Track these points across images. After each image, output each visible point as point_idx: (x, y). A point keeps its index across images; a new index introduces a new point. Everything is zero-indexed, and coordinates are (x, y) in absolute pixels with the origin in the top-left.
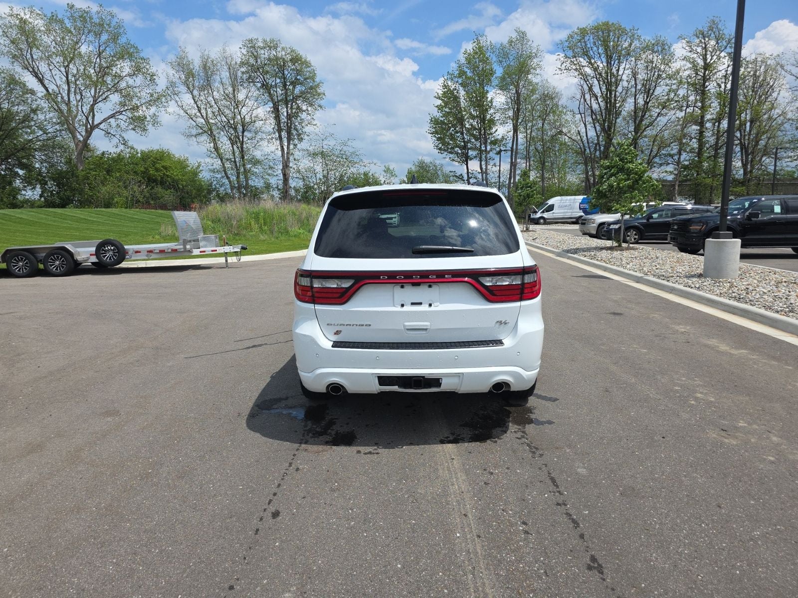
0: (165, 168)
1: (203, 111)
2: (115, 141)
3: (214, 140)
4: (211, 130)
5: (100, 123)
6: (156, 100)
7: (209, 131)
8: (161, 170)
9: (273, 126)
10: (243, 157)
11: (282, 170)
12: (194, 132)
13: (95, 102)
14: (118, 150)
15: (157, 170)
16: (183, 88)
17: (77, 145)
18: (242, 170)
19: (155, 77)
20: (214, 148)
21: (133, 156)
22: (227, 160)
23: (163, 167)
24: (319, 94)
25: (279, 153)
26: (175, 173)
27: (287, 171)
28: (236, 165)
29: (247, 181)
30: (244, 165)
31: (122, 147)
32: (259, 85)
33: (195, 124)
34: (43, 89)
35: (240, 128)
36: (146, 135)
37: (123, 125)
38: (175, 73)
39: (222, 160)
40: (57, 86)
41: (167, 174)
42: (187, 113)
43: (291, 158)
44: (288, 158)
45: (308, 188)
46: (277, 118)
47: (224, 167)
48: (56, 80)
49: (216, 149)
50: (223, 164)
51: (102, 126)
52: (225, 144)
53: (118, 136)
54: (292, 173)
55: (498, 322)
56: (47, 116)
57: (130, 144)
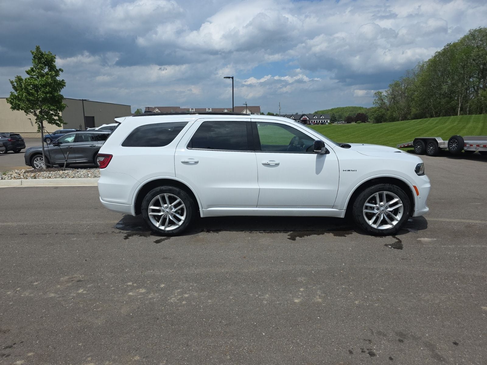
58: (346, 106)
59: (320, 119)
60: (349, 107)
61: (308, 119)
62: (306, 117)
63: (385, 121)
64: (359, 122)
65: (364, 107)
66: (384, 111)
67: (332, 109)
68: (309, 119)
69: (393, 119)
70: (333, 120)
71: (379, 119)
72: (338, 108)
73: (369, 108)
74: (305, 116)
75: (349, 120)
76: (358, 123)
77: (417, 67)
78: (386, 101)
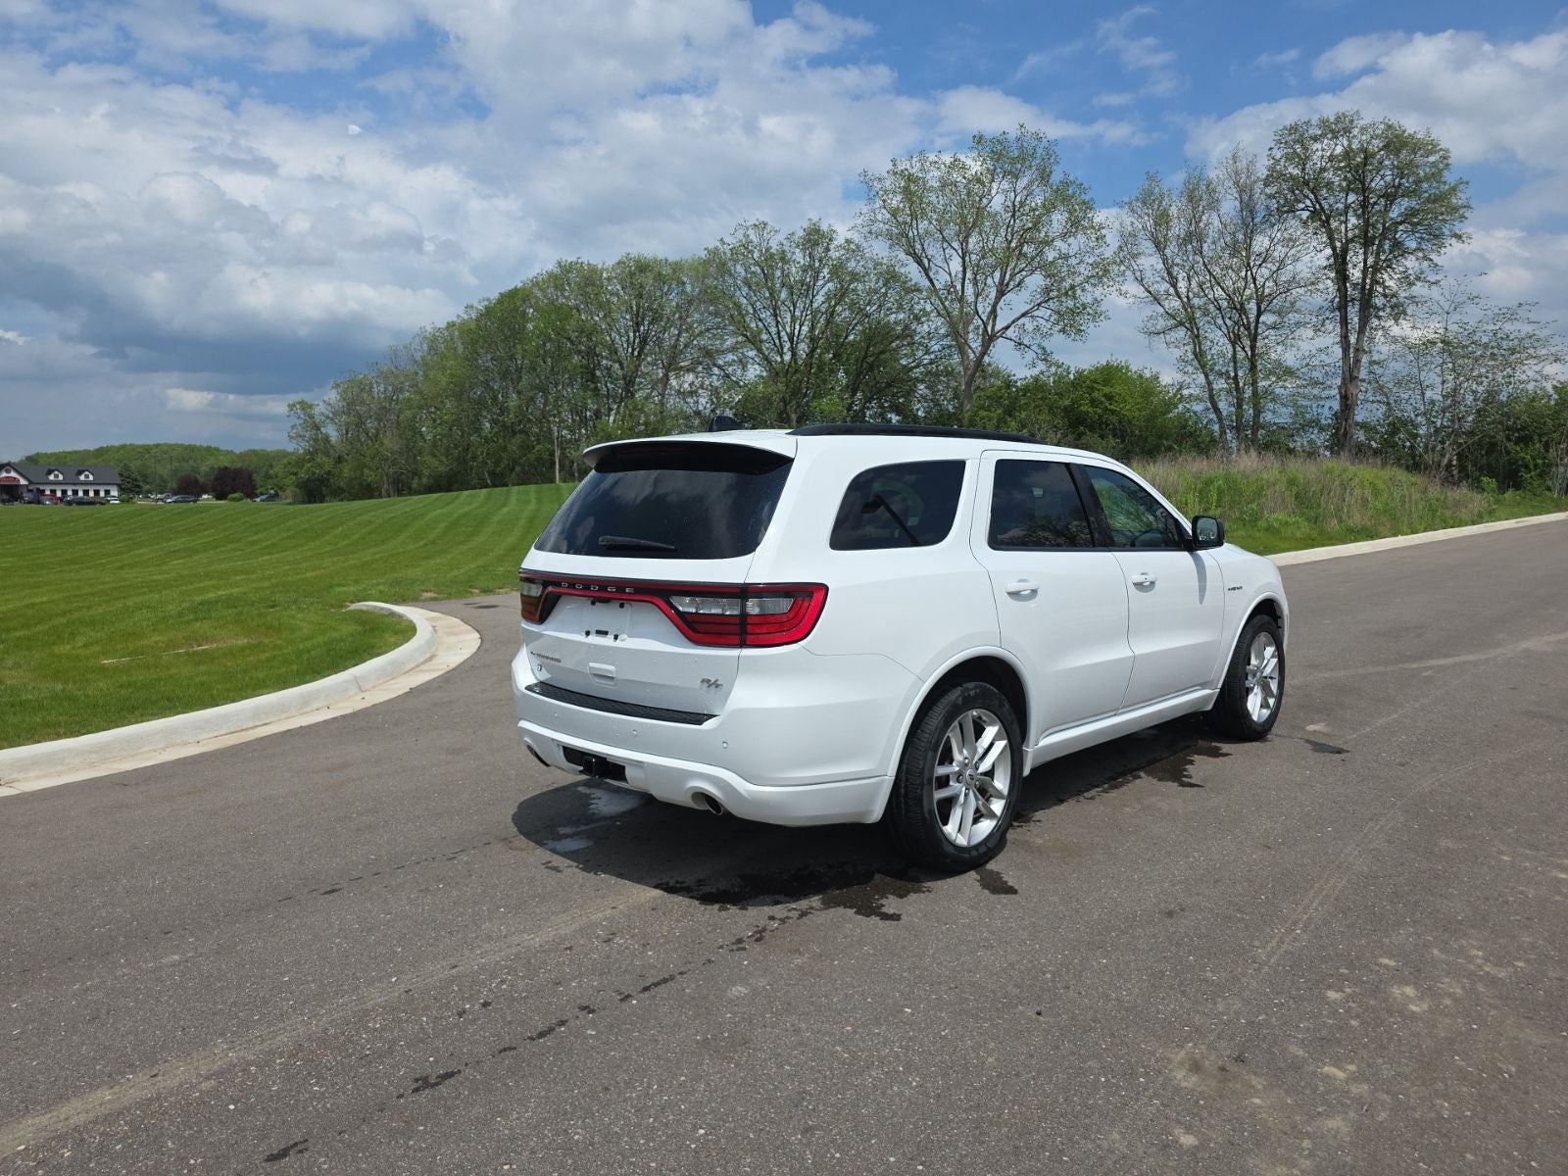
0: (1109, 398)
1: (1182, 285)
2: (1030, 356)
3: (1196, 338)
4: (1192, 320)
5: (1007, 328)
6: (1102, 273)
7: (1187, 320)
8: (1102, 403)
9: (1330, 297)
10: (1253, 368)
11: (1340, 388)
12: (1162, 324)
13: (1001, 293)
14: (1035, 372)
15: (1093, 402)
16: (1147, 246)
17: (966, 369)
18: (1248, 393)
19: (1103, 232)
20: (1194, 353)
21: (1059, 379)
22: (1220, 374)
23: (1105, 395)
24: (1456, 209)
25: (1338, 351)
26: (1129, 409)
27: (1352, 390)
28: (1237, 384)
29: (1258, 412)
30: (1254, 383)
31: (1041, 366)
32: (1305, 215)
33: (1162, 310)
34: (928, 283)
35: (1252, 306)
36: (1083, 339)
37: (1045, 326)
38: (1135, 221)
39: (1206, 376)
40: (950, 274)
41: (1112, 407)
42: (1150, 292)
43: (1365, 359)
44: (1357, 361)
45: (1396, 426)
46: (1342, 277)
47: (1211, 390)
48: (949, 267)
49: (1199, 355)
50: (1209, 383)
51: (1010, 333)
52: (1217, 341)
53: (1034, 348)
54: (1363, 392)
55: (703, 681)
56: (934, 324)
57: (1056, 357)
58: (155, 443)
59: (74, 484)
60: (173, 447)
61: (23, 482)
62: (13, 474)
63: (338, 494)
64: (236, 495)
65: (223, 447)
66: (327, 463)
67: (101, 448)
68: (31, 482)
69: (368, 491)
70: (131, 487)
71: (314, 491)
72: (123, 447)
73: (243, 450)
74: (8, 471)
75: (189, 488)
76: (234, 499)
77: (417, 341)
78: (332, 432)
